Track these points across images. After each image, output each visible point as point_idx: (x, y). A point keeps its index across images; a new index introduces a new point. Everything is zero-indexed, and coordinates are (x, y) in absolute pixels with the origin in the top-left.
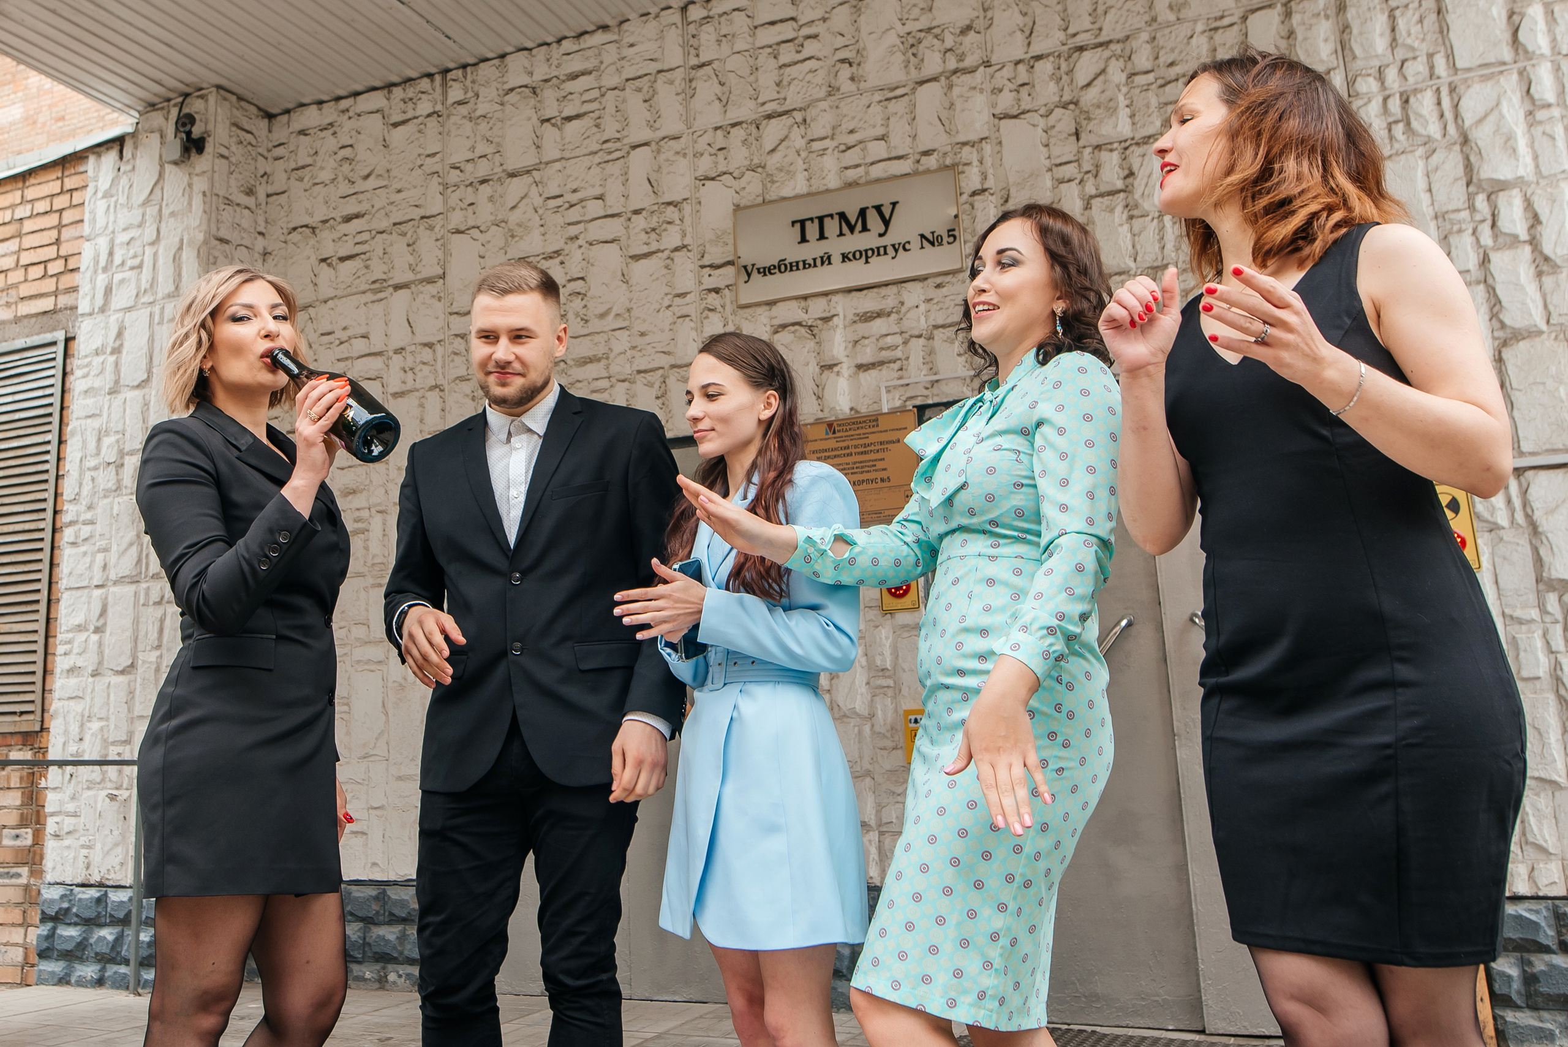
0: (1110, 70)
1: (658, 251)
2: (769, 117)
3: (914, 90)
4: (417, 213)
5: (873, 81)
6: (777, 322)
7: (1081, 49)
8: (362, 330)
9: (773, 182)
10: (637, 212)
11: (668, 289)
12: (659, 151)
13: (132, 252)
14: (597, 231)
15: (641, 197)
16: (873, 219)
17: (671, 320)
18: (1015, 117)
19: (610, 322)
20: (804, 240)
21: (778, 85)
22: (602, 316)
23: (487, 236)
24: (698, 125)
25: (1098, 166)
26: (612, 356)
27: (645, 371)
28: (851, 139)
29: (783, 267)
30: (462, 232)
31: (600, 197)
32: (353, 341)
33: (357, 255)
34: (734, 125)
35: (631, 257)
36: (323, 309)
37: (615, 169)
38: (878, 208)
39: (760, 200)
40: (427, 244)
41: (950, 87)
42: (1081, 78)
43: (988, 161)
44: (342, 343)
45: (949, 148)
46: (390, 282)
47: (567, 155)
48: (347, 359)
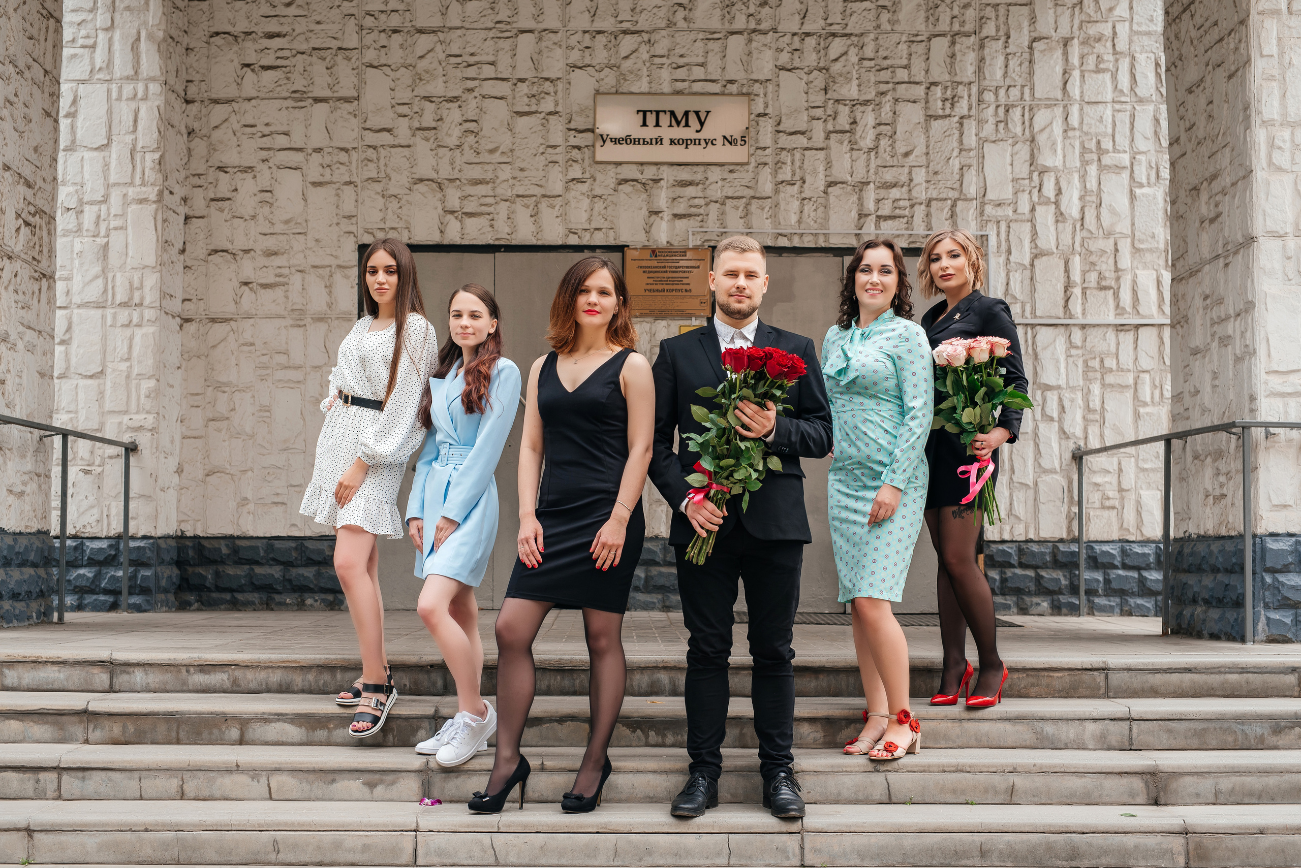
0: (850, 53)
1: (536, 112)
2: (625, 32)
3: (726, 38)
4: (335, 44)
5: (699, 24)
6: (621, 177)
7: (834, 35)
8: (285, 128)
9: (626, 80)
10: (522, 80)
11: (542, 141)
12: (540, 39)
13: (83, 32)
14: (490, 88)
15: (524, 69)
16: (693, 119)
17: (544, 163)
18: (789, 70)
19: (497, 158)
20: (644, 124)
21: (632, 10)
22: (492, 151)
23: (398, 74)
24: (572, 25)
25: (836, 113)
26: (498, 181)
27: (522, 196)
28: (682, 61)
29: (627, 140)
30: (376, 67)
31: (492, 64)
32: (275, 136)
33: (278, 67)
34: (599, 32)
35: (517, 113)
36: (247, 106)
37: (506, 45)
38: (697, 113)
39: (614, 90)
40: (344, 70)
41: (750, 41)
42: (833, 54)
43: (770, 95)
44: (264, 136)
45: (745, 82)
46: (310, 95)
47: (467, 25)
48: (269, 149)
